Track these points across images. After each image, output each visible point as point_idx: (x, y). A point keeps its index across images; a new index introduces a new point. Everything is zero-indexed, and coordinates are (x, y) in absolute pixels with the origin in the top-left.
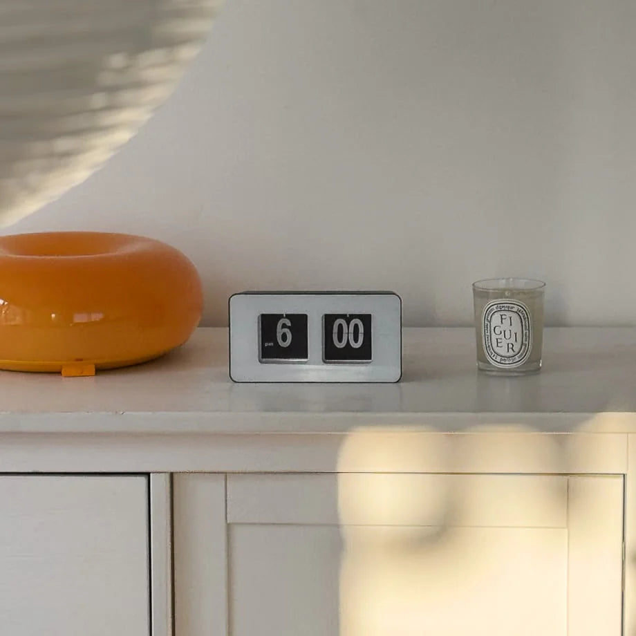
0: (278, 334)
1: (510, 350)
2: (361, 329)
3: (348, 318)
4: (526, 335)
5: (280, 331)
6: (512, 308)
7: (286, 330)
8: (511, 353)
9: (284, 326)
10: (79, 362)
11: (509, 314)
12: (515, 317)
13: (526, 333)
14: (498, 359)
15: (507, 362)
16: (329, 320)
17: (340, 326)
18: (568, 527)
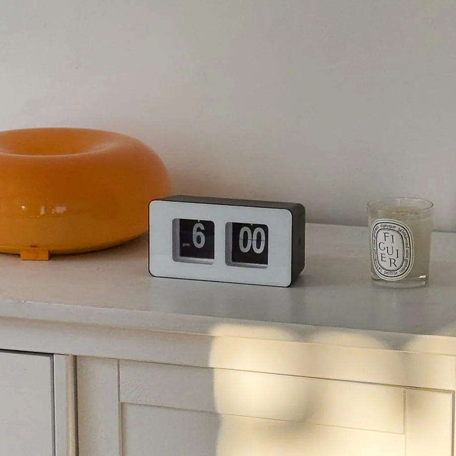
0: (193, 237)
1: (392, 264)
2: (263, 238)
3: (253, 227)
4: (407, 252)
5: (195, 234)
6: (394, 227)
7: (200, 233)
8: (393, 267)
9: (199, 230)
10: (33, 248)
11: (391, 233)
12: (397, 236)
13: (407, 251)
14: (383, 271)
15: (390, 275)
16: (236, 227)
17: (246, 233)
18: (404, 433)
